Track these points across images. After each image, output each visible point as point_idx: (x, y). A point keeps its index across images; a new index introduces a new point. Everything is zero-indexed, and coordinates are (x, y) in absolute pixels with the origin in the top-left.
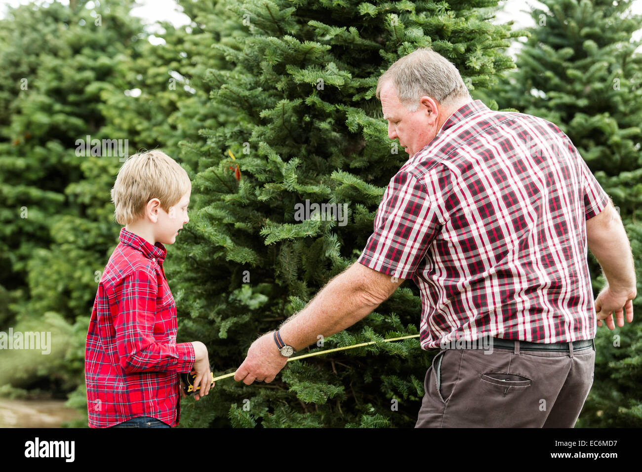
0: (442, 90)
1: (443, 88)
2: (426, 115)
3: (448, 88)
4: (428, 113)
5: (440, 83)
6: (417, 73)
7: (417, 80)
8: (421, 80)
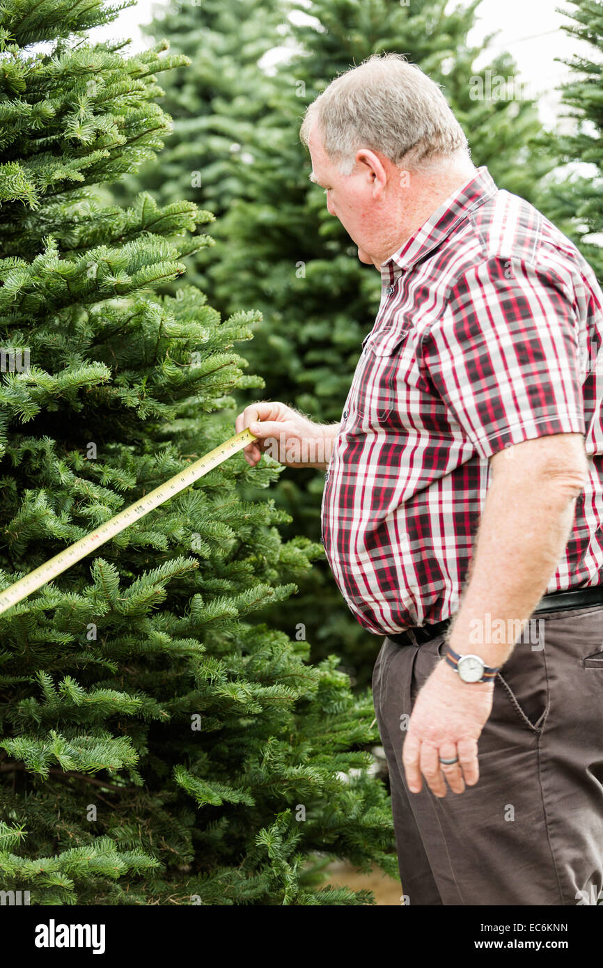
0: (397, 139)
1: (398, 135)
2: (368, 182)
3: (408, 135)
4: (370, 178)
5: (392, 126)
6: (351, 105)
7: (351, 118)
8: (359, 121)
